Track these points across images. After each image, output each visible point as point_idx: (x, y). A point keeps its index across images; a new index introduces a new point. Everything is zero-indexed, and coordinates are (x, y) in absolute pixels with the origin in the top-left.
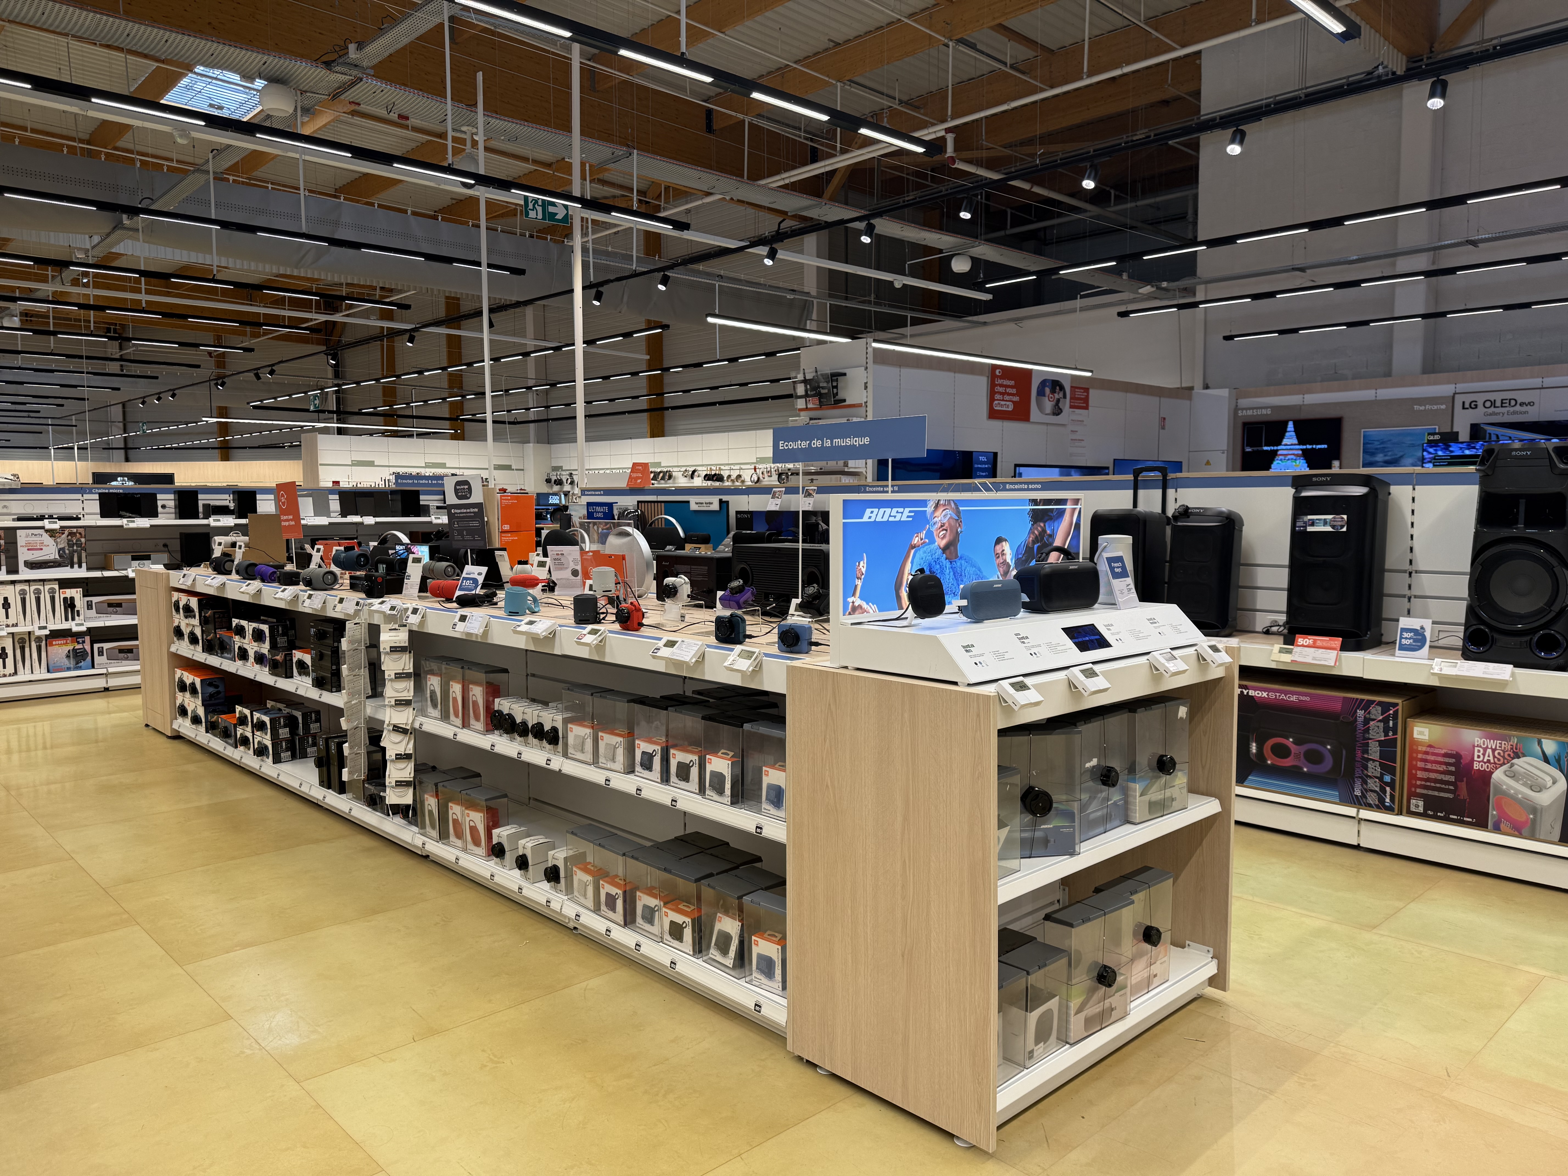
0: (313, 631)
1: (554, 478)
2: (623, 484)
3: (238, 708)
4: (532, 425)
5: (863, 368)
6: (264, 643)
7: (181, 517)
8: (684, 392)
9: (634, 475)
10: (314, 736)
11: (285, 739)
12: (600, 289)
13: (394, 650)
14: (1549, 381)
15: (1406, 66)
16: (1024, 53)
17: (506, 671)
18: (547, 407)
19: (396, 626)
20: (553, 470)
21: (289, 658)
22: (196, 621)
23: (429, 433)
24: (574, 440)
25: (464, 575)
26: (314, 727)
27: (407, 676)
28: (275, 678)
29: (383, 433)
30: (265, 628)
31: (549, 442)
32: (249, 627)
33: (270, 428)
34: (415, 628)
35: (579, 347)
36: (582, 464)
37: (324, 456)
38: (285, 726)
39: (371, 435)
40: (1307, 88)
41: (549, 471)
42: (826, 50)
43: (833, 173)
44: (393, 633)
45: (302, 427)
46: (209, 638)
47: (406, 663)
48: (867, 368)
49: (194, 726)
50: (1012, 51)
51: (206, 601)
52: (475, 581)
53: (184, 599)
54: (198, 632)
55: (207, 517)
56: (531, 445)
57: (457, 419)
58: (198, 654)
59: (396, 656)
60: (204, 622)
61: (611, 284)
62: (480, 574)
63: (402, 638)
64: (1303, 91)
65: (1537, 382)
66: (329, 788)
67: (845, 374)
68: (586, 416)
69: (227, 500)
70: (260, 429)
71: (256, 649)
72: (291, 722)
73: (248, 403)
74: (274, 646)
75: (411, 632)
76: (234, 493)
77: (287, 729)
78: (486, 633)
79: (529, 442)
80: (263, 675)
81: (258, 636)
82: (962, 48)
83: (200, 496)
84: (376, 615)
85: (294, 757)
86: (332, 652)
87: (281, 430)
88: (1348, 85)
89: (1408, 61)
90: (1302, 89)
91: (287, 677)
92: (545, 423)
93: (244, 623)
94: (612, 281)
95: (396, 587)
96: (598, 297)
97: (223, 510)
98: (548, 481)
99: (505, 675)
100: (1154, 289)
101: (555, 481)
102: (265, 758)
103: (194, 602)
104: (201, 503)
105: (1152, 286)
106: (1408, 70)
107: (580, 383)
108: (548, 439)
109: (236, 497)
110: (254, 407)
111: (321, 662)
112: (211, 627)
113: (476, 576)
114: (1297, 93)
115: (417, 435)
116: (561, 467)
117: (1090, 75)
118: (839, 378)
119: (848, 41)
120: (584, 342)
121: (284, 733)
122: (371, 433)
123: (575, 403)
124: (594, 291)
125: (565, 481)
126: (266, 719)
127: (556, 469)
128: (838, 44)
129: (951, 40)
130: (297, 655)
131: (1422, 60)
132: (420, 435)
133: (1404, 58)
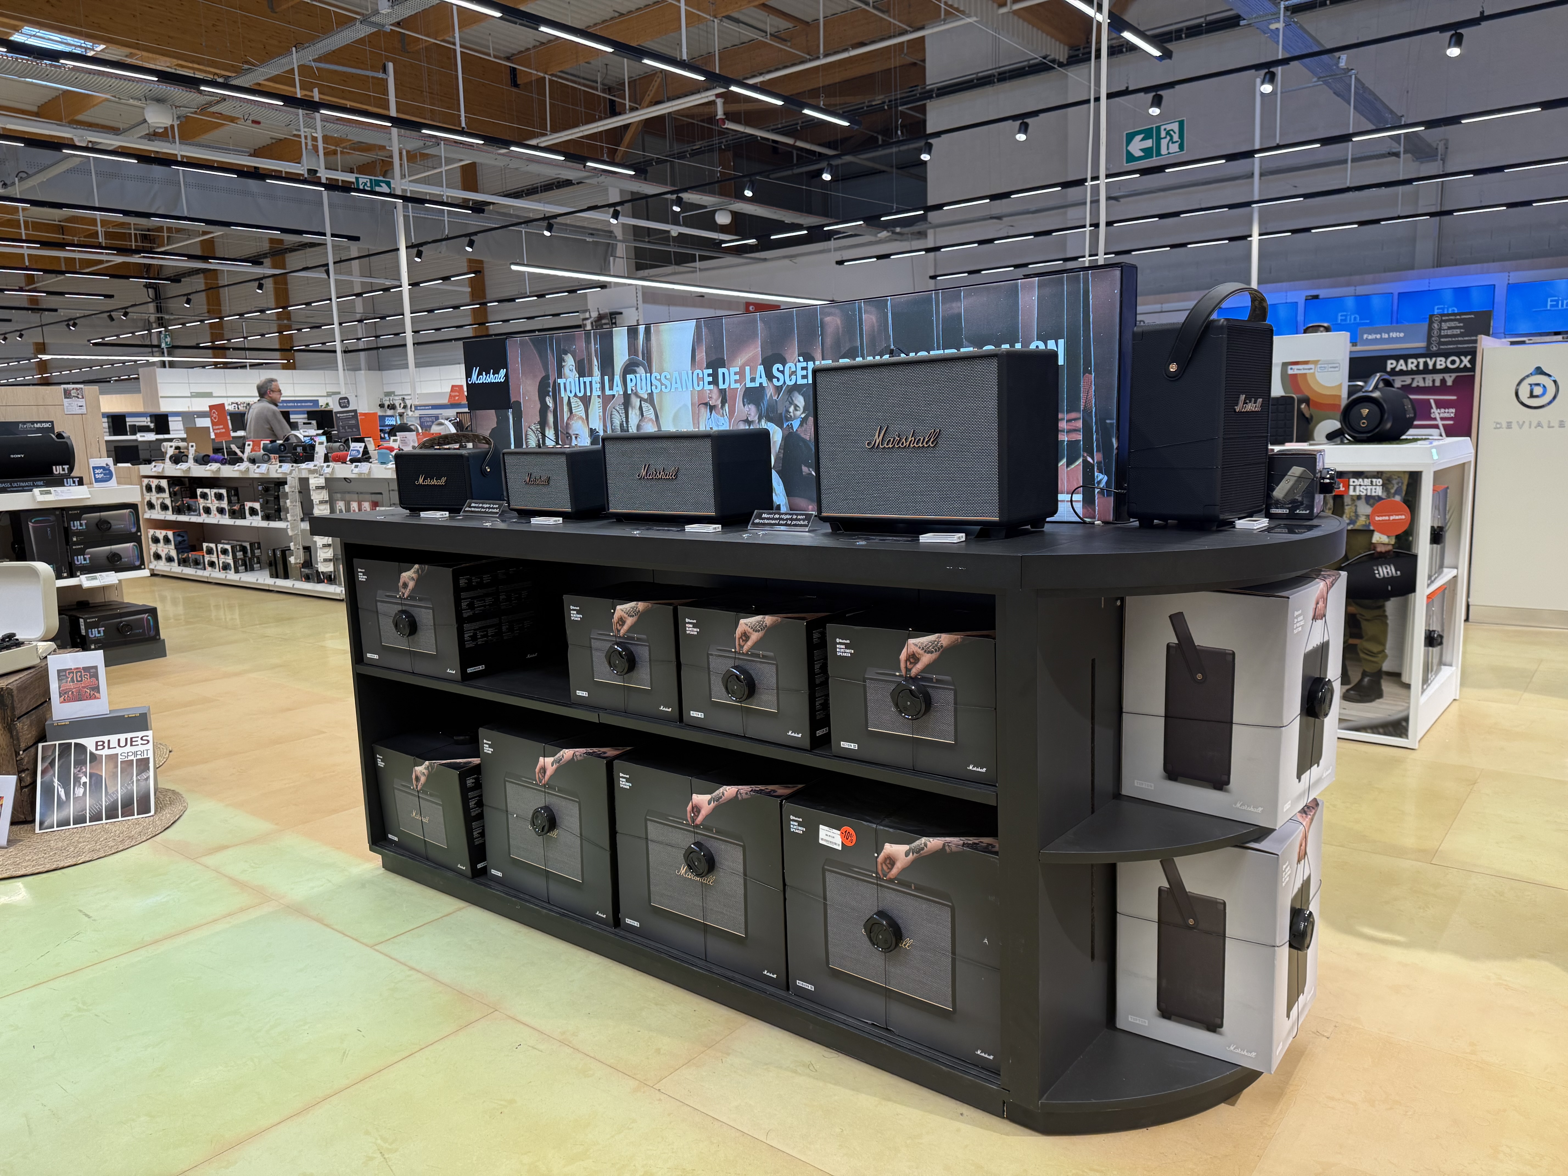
0: (260, 488)
1: (387, 403)
2: (445, 401)
3: (205, 545)
4: (362, 353)
5: (635, 309)
6: (223, 500)
7: (115, 435)
8: (504, 321)
9: (453, 394)
10: (258, 558)
11: (241, 559)
12: (420, 248)
13: (318, 488)
14: (1166, 307)
15: (1069, 54)
16: (783, 24)
17: (381, 494)
18: (377, 337)
19: (318, 475)
20: (385, 396)
21: (242, 507)
22: (167, 495)
23: (262, 364)
24: (406, 366)
25: (351, 448)
26: (258, 553)
27: (326, 502)
28: (234, 520)
29: (216, 365)
30: (224, 492)
31: (380, 369)
32: (211, 492)
33: (101, 364)
34: (328, 476)
35: (406, 288)
36: (414, 388)
37: (163, 390)
38: (240, 551)
39: (204, 367)
40: (1000, 67)
41: (382, 396)
42: (612, 19)
43: (626, 127)
44: (316, 479)
45: (135, 361)
46: (177, 504)
47: (324, 495)
48: (637, 309)
49: (168, 564)
50: (771, 23)
51: (173, 481)
52: (358, 451)
53: (154, 483)
54: (168, 502)
55: (135, 434)
56: (363, 372)
57: (291, 349)
58: (170, 516)
59: (319, 491)
60: (173, 495)
61: (429, 245)
62: (360, 447)
63: (321, 481)
64: (998, 70)
65: (1157, 307)
66: (277, 577)
67: (621, 313)
68: (414, 344)
69: (146, 421)
70: (90, 364)
71: (217, 505)
72: (244, 549)
73: (89, 341)
74: (230, 502)
75: (326, 479)
76: (151, 416)
77: (241, 553)
78: (369, 472)
79: (360, 370)
80: (226, 520)
81: (219, 497)
82: (727, 24)
83: (128, 419)
84: (303, 471)
85: (246, 570)
86: (275, 498)
87: (112, 365)
88: (1029, 67)
89: (1070, 50)
90: (996, 68)
91: (242, 518)
92: (375, 352)
93: (207, 490)
94: (429, 243)
95: (311, 458)
96: (419, 255)
97: (145, 429)
98: (382, 406)
99: (381, 496)
100: (890, 234)
101: (389, 406)
102: (228, 571)
103: (164, 483)
104: (128, 424)
105: (888, 232)
106: (1070, 57)
107: (408, 316)
108: (379, 366)
109: (153, 419)
110: (95, 344)
111: (268, 505)
112: (179, 497)
113: (358, 449)
114: (990, 72)
115: (250, 366)
116: (393, 393)
117: (826, 55)
118: (617, 316)
119: (630, 12)
120: (409, 285)
121: (240, 555)
122: (203, 366)
123: (405, 333)
124: (415, 251)
125: (398, 406)
126: (228, 547)
127: (388, 394)
128: (621, 15)
129: (716, 18)
130: (248, 505)
131: (1079, 49)
132: (252, 366)
133: (1066, 48)
